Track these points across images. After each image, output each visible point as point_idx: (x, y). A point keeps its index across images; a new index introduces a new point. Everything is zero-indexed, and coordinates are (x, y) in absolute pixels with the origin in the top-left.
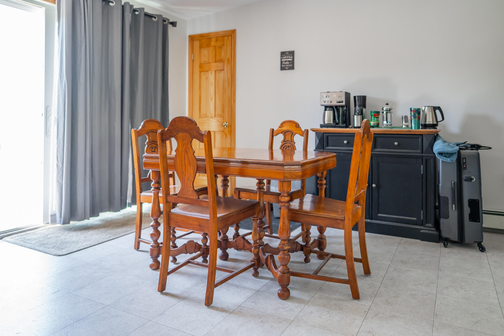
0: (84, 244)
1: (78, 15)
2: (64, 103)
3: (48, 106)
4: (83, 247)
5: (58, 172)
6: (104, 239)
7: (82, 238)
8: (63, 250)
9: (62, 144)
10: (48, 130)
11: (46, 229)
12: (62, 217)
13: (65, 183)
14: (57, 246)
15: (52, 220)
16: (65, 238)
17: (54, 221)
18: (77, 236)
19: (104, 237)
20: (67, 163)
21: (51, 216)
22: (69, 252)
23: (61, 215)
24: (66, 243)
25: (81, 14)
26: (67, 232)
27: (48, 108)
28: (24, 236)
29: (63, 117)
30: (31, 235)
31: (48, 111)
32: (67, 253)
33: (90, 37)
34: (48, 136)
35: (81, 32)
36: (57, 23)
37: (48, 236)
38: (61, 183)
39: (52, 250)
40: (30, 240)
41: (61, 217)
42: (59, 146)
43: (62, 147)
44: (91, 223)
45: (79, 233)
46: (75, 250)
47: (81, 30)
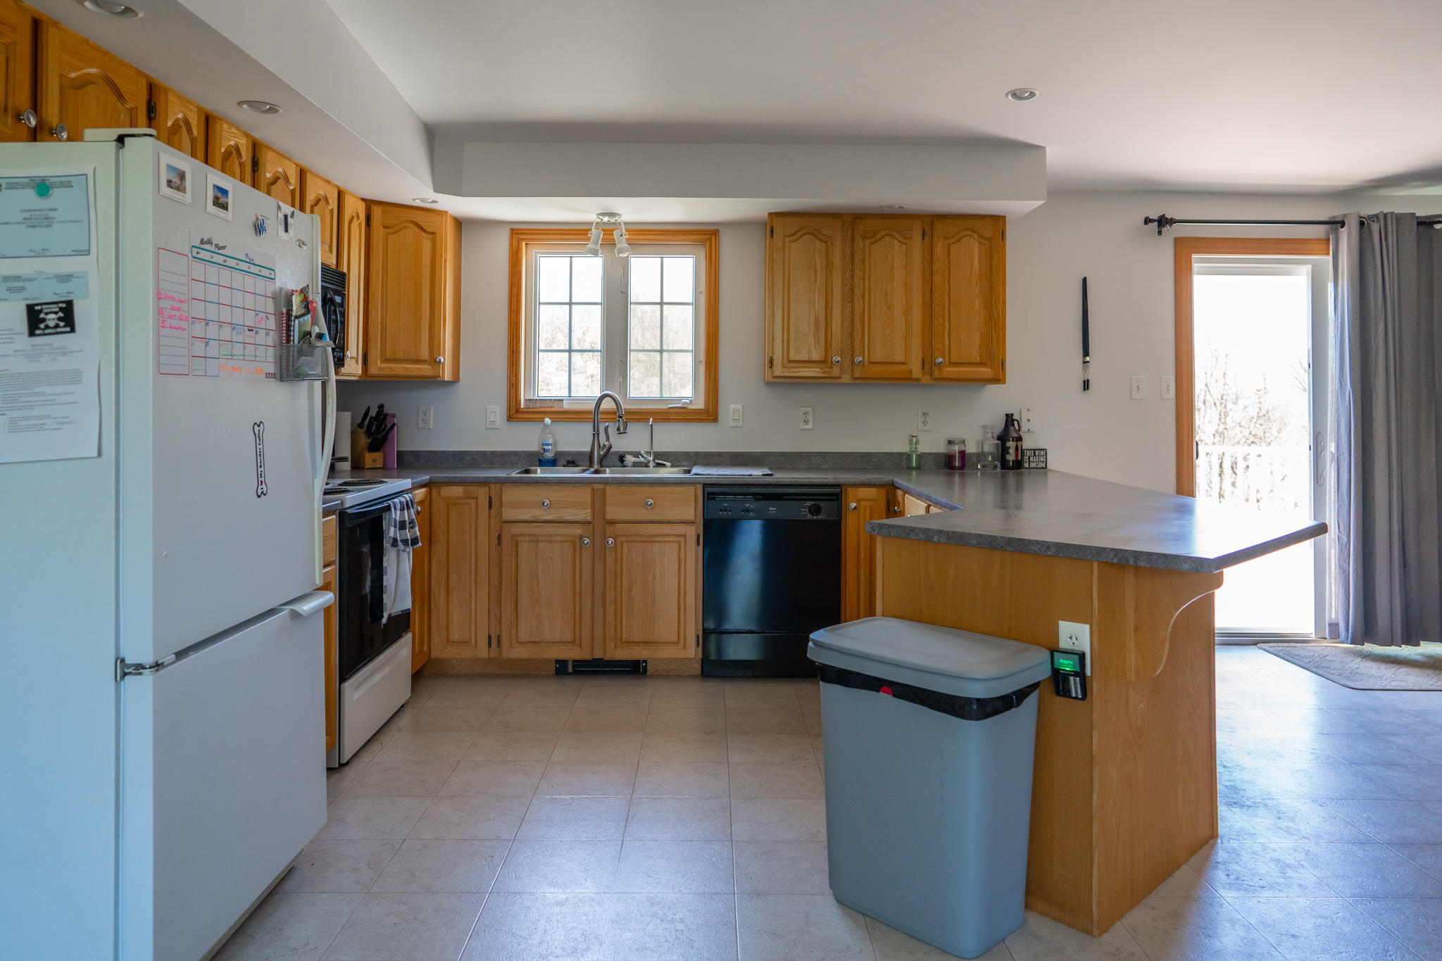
0: (1393, 683)
1: (1369, 268)
2: (1348, 431)
3: (1319, 433)
4: (1391, 688)
5: (1341, 551)
6: (1432, 685)
7: (1389, 675)
8: (1356, 683)
9: (1346, 502)
10: (1320, 472)
11: (1321, 646)
12: (1350, 632)
13: (1354, 572)
14: (1344, 675)
15: (1330, 632)
16: (1358, 668)
17: (1334, 635)
18: (1378, 669)
19: (1432, 683)
20: (1356, 536)
21: (1330, 625)
22: (1367, 687)
23: (1347, 626)
24: (1360, 674)
25: (1375, 267)
26: (1360, 659)
27: (1320, 437)
28: (1288, 649)
29: (1346, 454)
30: (1297, 649)
31: (1319, 439)
32: (1363, 687)
33: (1394, 305)
34: (1320, 486)
35: (1376, 299)
36: (1331, 286)
37: (1328, 658)
38: (1347, 572)
39: (1337, 677)
40: (1298, 656)
41: (1348, 630)
42: (1341, 505)
43: (1347, 507)
44: (1404, 656)
45: (1383, 666)
46: (1377, 687)
47: (1376, 292)
